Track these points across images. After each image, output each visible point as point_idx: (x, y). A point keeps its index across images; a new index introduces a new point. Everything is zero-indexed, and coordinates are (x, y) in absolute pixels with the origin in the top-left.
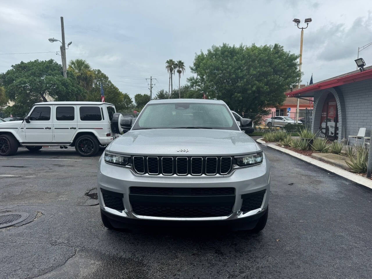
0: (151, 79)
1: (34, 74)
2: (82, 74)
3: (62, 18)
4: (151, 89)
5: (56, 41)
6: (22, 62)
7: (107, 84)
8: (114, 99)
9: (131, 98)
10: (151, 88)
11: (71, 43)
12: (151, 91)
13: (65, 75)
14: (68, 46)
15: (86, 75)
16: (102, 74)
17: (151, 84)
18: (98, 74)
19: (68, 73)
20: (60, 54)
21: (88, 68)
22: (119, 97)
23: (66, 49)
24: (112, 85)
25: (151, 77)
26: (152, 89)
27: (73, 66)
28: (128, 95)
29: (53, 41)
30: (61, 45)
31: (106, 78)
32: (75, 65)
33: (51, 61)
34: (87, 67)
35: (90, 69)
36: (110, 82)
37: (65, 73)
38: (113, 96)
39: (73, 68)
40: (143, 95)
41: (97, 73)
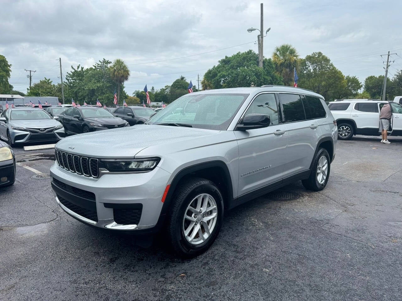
0: (389, 55)
1: (232, 67)
2: (285, 61)
3: (262, 5)
4: (387, 68)
5: (254, 30)
6: (226, 56)
7: (328, 68)
8: (333, 85)
9: (360, 82)
10: (388, 66)
11: (270, 29)
12: (387, 71)
13: (261, 64)
14: (267, 33)
15: (290, 61)
16: (323, 57)
17: (388, 62)
18: (319, 57)
19: (264, 62)
20: (258, 43)
21: (294, 53)
22: (340, 82)
23: (264, 37)
24: (334, 68)
25: (389, 52)
26: (389, 68)
27: (278, 53)
28: (356, 79)
29: (252, 31)
30: (259, 33)
31: (327, 60)
32: (280, 52)
33: (250, 52)
34: (292, 52)
35: (295, 54)
36: (332, 65)
37: (261, 62)
38: (333, 82)
39: (277, 55)
40: (378, 77)
41: (317, 56)
